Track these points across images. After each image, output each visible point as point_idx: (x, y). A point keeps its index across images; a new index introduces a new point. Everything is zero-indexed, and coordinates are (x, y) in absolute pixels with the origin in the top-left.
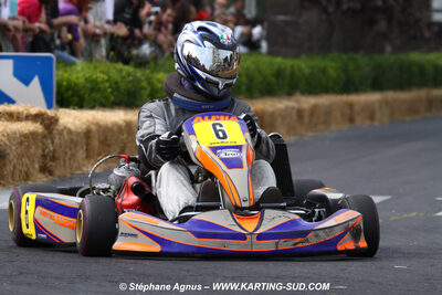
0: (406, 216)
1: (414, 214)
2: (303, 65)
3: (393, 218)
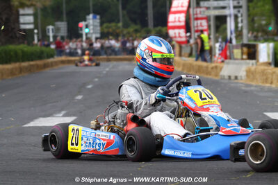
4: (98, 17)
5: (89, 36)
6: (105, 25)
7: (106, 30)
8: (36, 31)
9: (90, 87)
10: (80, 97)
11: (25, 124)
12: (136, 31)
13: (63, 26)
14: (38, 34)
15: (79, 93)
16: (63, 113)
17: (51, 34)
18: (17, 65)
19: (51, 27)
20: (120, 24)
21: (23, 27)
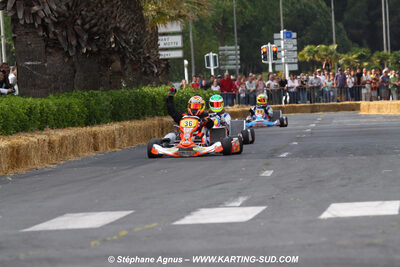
0: (147, 226)
1: (155, 224)
2: (51, 102)
3: (137, 229)
4: (294, 35)
5: (277, 68)
6: (307, 48)
7: (308, 58)
8: (186, 62)
9: (284, 155)
10: (268, 173)
11: (177, 219)
12: (361, 58)
13: (232, 51)
14: (189, 67)
15: (268, 166)
16: (242, 200)
17: (212, 68)
18: (156, 121)
19: (211, 55)
20: (334, 47)
21: (163, 55)
